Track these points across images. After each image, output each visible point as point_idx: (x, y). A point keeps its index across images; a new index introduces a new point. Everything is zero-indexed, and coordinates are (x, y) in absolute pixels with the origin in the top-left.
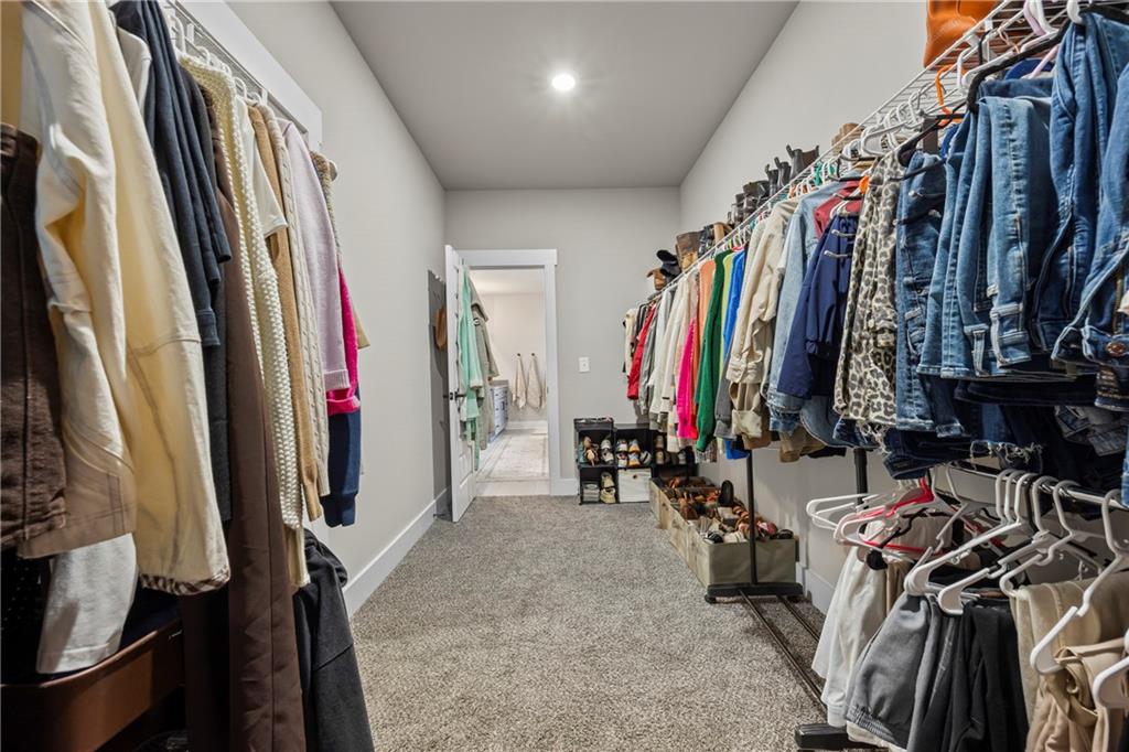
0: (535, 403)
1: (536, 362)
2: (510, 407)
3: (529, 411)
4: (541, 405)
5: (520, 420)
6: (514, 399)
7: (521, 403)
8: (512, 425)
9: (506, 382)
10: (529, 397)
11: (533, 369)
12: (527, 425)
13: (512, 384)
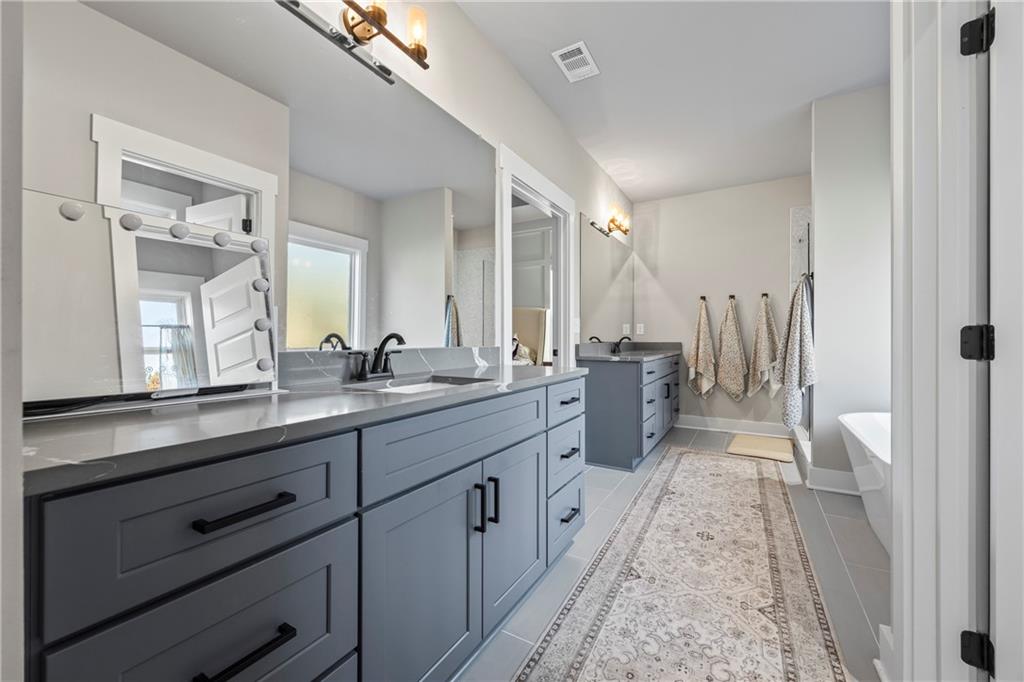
0: (734, 384)
1: (736, 309)
2: (684, 391)
3: (721, 400)
4: (746, 390)
5: (702, 415)
6: (692, 375)
7: (706, 385)
8: (686, 421)
9: (679, 346)
10: (721, 375)
11: (730, 323)
12: (717, 424)
13: (688, 350)
